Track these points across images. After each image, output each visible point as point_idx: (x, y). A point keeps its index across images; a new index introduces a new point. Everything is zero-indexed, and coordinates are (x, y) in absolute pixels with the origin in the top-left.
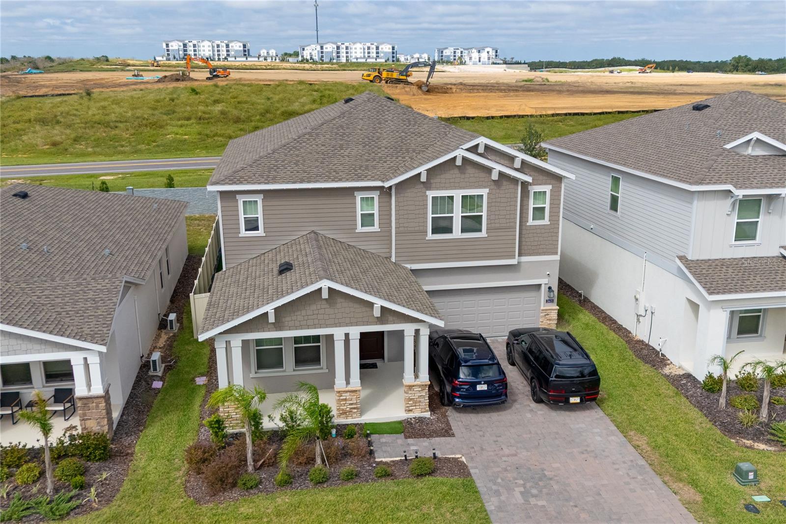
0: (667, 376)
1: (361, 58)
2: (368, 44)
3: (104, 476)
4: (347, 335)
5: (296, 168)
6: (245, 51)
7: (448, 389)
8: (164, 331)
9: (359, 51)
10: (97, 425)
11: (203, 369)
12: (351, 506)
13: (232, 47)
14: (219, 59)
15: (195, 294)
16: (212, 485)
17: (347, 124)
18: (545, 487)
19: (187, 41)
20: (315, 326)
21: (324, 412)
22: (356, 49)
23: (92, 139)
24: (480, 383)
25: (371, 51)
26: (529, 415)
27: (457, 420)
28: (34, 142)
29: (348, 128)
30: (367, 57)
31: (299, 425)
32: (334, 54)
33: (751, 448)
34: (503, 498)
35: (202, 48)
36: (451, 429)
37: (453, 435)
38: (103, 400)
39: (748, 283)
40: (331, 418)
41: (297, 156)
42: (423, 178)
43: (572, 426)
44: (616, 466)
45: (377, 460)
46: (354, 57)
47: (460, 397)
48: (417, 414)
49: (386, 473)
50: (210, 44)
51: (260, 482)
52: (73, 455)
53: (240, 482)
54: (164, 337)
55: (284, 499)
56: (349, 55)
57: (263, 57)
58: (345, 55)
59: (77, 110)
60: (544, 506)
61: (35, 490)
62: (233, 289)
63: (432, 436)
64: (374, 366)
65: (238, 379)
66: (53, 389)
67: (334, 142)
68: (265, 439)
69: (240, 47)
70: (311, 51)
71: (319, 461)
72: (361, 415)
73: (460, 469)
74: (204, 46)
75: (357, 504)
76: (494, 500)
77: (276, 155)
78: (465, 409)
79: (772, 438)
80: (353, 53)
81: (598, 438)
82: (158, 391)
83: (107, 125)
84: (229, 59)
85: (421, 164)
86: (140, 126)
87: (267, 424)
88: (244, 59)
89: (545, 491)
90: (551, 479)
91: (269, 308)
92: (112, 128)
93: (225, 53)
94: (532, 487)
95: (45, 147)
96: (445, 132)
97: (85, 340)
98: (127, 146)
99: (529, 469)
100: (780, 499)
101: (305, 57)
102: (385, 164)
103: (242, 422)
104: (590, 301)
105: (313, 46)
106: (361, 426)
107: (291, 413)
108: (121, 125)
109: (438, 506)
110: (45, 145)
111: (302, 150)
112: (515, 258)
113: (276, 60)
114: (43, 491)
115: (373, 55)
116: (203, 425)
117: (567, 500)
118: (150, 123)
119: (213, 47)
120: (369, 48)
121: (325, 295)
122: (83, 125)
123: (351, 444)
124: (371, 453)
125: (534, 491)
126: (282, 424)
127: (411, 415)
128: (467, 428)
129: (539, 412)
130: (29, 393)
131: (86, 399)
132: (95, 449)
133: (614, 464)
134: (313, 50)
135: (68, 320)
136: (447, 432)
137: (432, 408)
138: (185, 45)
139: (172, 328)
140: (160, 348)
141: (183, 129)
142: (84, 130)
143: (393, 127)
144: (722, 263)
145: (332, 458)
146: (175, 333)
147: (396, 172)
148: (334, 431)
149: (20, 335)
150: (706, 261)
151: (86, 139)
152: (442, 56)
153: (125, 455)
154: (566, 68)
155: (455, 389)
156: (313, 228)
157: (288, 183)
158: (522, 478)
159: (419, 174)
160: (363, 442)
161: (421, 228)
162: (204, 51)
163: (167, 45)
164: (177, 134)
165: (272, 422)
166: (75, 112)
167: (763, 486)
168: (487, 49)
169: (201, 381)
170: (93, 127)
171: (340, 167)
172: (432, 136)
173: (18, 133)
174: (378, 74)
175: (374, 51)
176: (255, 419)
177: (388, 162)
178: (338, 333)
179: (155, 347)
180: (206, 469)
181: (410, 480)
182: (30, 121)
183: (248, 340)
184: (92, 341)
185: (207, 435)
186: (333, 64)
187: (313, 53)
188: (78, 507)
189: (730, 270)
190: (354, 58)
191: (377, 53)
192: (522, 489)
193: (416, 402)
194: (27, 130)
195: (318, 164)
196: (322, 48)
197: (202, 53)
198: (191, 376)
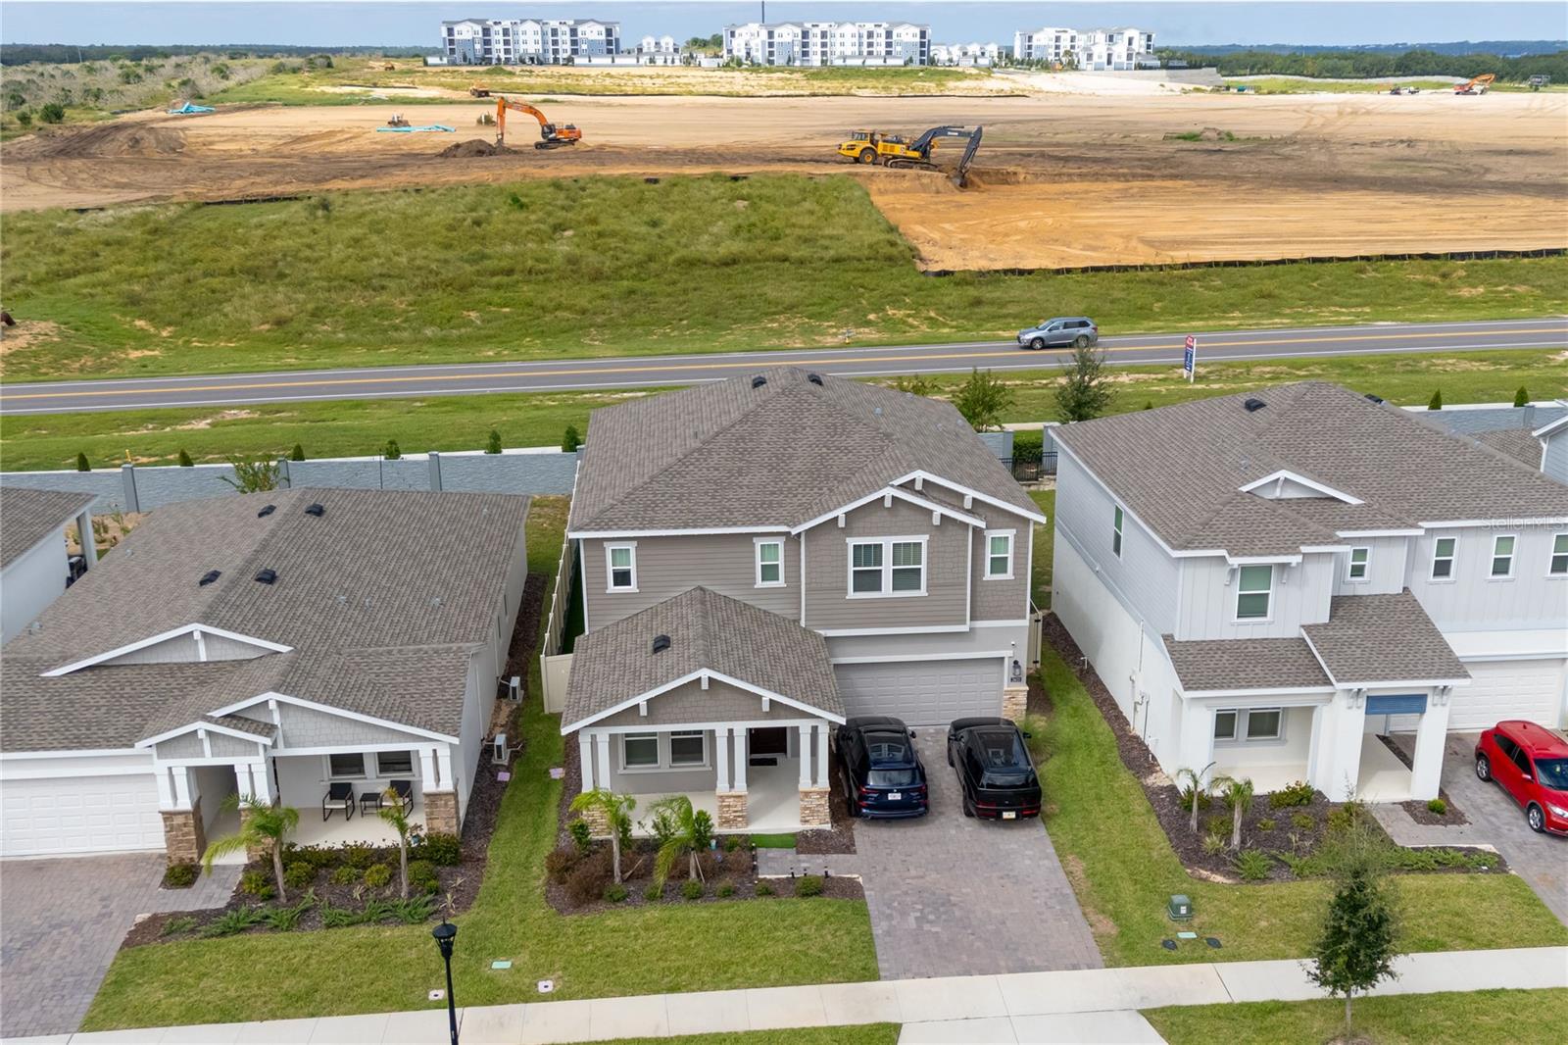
0: (1146, 788)
1: (853, 56)
2: (870, 26)
3: (459, 881)
4: (731, 731)
5: (679, 506)
6: (609, 43)
7: (855, 795)
8: (504, 701)
9: (848, 40)
10: (448, 826)
11: (558, 758)
12: (725, 923)
13: (584, 33)
14: (556, 60)
15: (546, 655)
16: (575, 896)
17: (751, 434)
18: (945, 913)
19: (490, 23)
20: (693, 720)
21: (703, 819)
22: (842, 36)
23: (343, 311)
24: (891, 791)
25: (874, 40)
26: (953, 832)
27: (864, 834)
28: (244, 317)
29: (751, 440)
30: (865, 53)
31: (673, 834)
32: (797, 49)
33: (1205, 880)
34: (894, 923)
35: (522, 38)
36: (854, 845)
37: (855, 852)
38: (452, 797)
39: (1242, 675)
40: (710, 827)
41: (682, 486)
42: (841, 524)
43: (1001, 847)
44: (1035, 895)
45: (760, 877)
46: (837, 53)
47: (868, 807)
48: (815, 825)
49: (768, 891)
50: (537, 27)
51: (628, 895)
52: (422, 859)
53: (606, 894)
54: (506, 710)
55: (653, 913)
56: (828, 49)
57: (647, 54)
58: (819, 49)
59: (310, 246)
60: (937, 933)
61: (388, 893)
62: (599, 667)
63: (827, 852)
64: (773, 762)
65: (605, 782)
66: (389, 780)
67: (730, 464)
68: (634, 848)
69: (600, 33)
70: (747, 38)
71: (693, 874)
72: (747, 824)
73: (851, 891)
74: (525, 33)
75: (731, 921)
76: (884, 925)
77: (655, 486)
78: (875, 820)
79: (1236, 869)
80: (838, 45)
81: (1028, 862)
82: (504, 785)
83: (366, 283)
84: (578, 60)
85: (839, 505)
86: (425, 286)
87: (636, 832)
88: (608, 60)
89: (944, 917)
90: (954, 905)
91: (641, 700)
92: (374, 290)
93: (568, 47)
94: (931, 913)
95: (263, 327)
96: (882, 447)
97: (436, 731)
98: (405, 329)
99: (934, 894)
100: (1208, 936)
101: (735, 53)
102: (795, 499)
103: (608, 827)
104: (1095, 673)
105: (754, 27)
106: (747, 838)
107: (664, 819)
108: (392, 284)
109: (820, 927)
110: (263, 323)
111: (688, 477)
112: (965, 624)
113: (673, 62)
114: (396, 894)
115: (879, 49)
116: (564, 830)
117: (965, 928)
118: (443, 282)
119: (544, 34)
120: (870, 35)
121: (705, 686)
122: (325, 284)
123: (731, 857)
124: (754, 868)
125: (931, 917)
126: (653, 832)
127: (808, 827)
128: (874, 844)
129: (967, 829)
130: (361, 785)
131: (433, 797)
132: (446, 852)
133: (1034, 891)
134: (752, 35)
135: (413, 704)
136: (849, 848)
137: (836, 816)
138: (486, 31)
139: (514, 697)
140: (502, 726)
141: (501, 293)
142: (327, 294)
143: (811, 438)
144: (1220, 646)
145: (710, 872)
146: (518, 705)
147: (807, 512)
148: (713, 843)
149: (367, 724)
150: (1197, 643)
151: (333, 313)
152: (1030, 47)
153: (479, 861)
154: (1301, 74)
155: (862, 797)
156: (700, 583)
157: (667, 528)
158: (922, 903)
159: (836, 518)
160: (745, 857)
161: (840, 584)
162: (525, 42)
163: (450, 31)
164: (490, 304)
165: (643, 828)
166: (308, 253)
167: (1196, 922)
168: (1128, 34)
169: (557, 773)
170: (342, 288)
171: (736, 504)
172: (864, 452)
173: (217, 297)
174: (870, 145)
175: (883, 40)
176: (623, 824)
177: (799, 496)
178: (721, 729)
179: (495, 725)
180: (572, 879)
181: (794, 899)
182: (232, 272)
183: (616, 735)
184: (443, 732)
185: (568, 841)
186: (792, 72)
187: (752, 44)
188: (435, 912)
189: (1226, 657)
190: (839, 58)
191: (889, 45)
192: (918, 914)
193: (813, 812)
194: (230, 293)
195: (708, 499)
196: (771, 34)
197: (522, 47)
198: (545, 767)
